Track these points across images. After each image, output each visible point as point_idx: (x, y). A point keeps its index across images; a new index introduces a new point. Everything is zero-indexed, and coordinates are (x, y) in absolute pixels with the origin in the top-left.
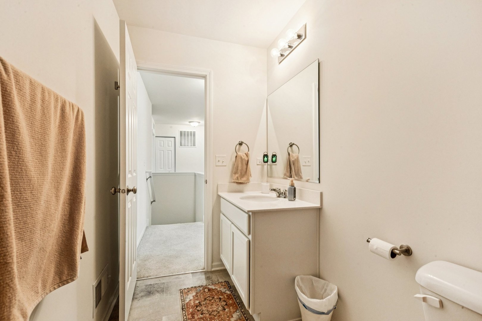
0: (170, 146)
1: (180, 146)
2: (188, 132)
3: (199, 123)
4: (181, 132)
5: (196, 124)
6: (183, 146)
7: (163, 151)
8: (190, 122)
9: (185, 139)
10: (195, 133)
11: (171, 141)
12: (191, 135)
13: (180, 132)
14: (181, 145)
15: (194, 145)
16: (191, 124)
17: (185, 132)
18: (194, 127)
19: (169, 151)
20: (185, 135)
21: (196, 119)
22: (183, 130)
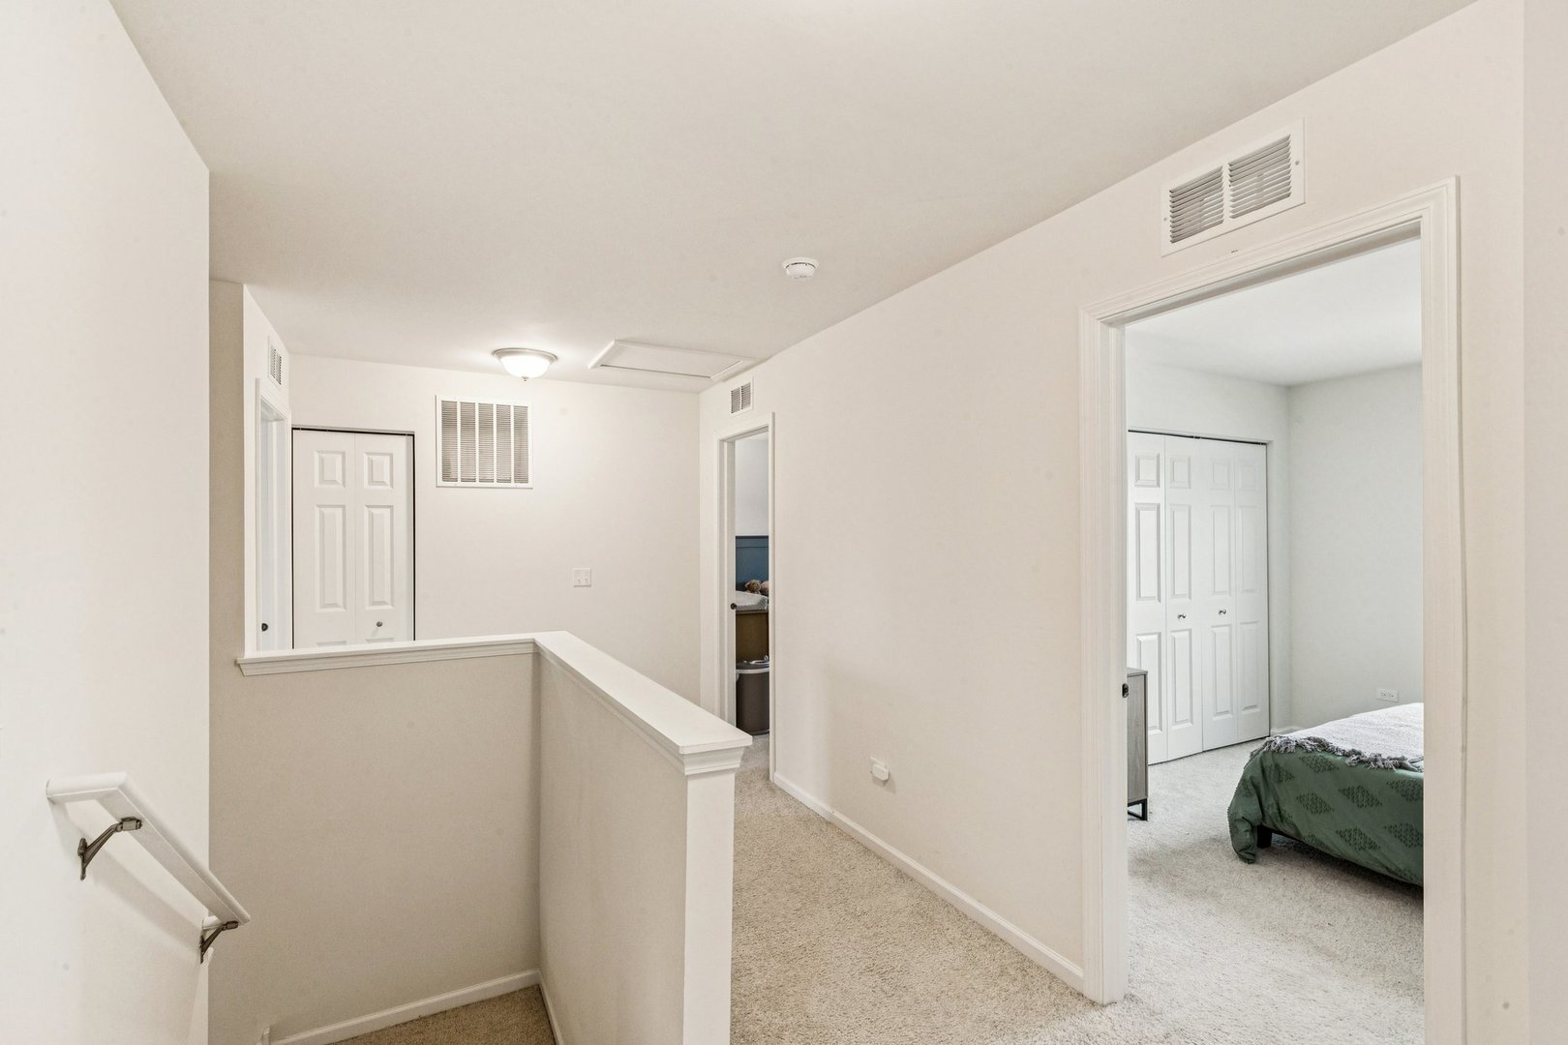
0: (383, 483)
1: (441, 482)
2: (485, 409)
3: (553, 358)
4: (448, 414)
5: (530, 366)
6: (459, 483)
7: (343, 507)
8: (499, 353)
9: (468, 446)
10: (526, 414)
11: (391, 455)
12: (503, 425)
13: (443, 409)
14: (446, 477)
15: (521, 477)
16: (507, 360)
17: (468, 407)
18: (525, 379)
19: (375, 511)
20: (468, 424)
21: (533, 338)
22: (458, 397)
